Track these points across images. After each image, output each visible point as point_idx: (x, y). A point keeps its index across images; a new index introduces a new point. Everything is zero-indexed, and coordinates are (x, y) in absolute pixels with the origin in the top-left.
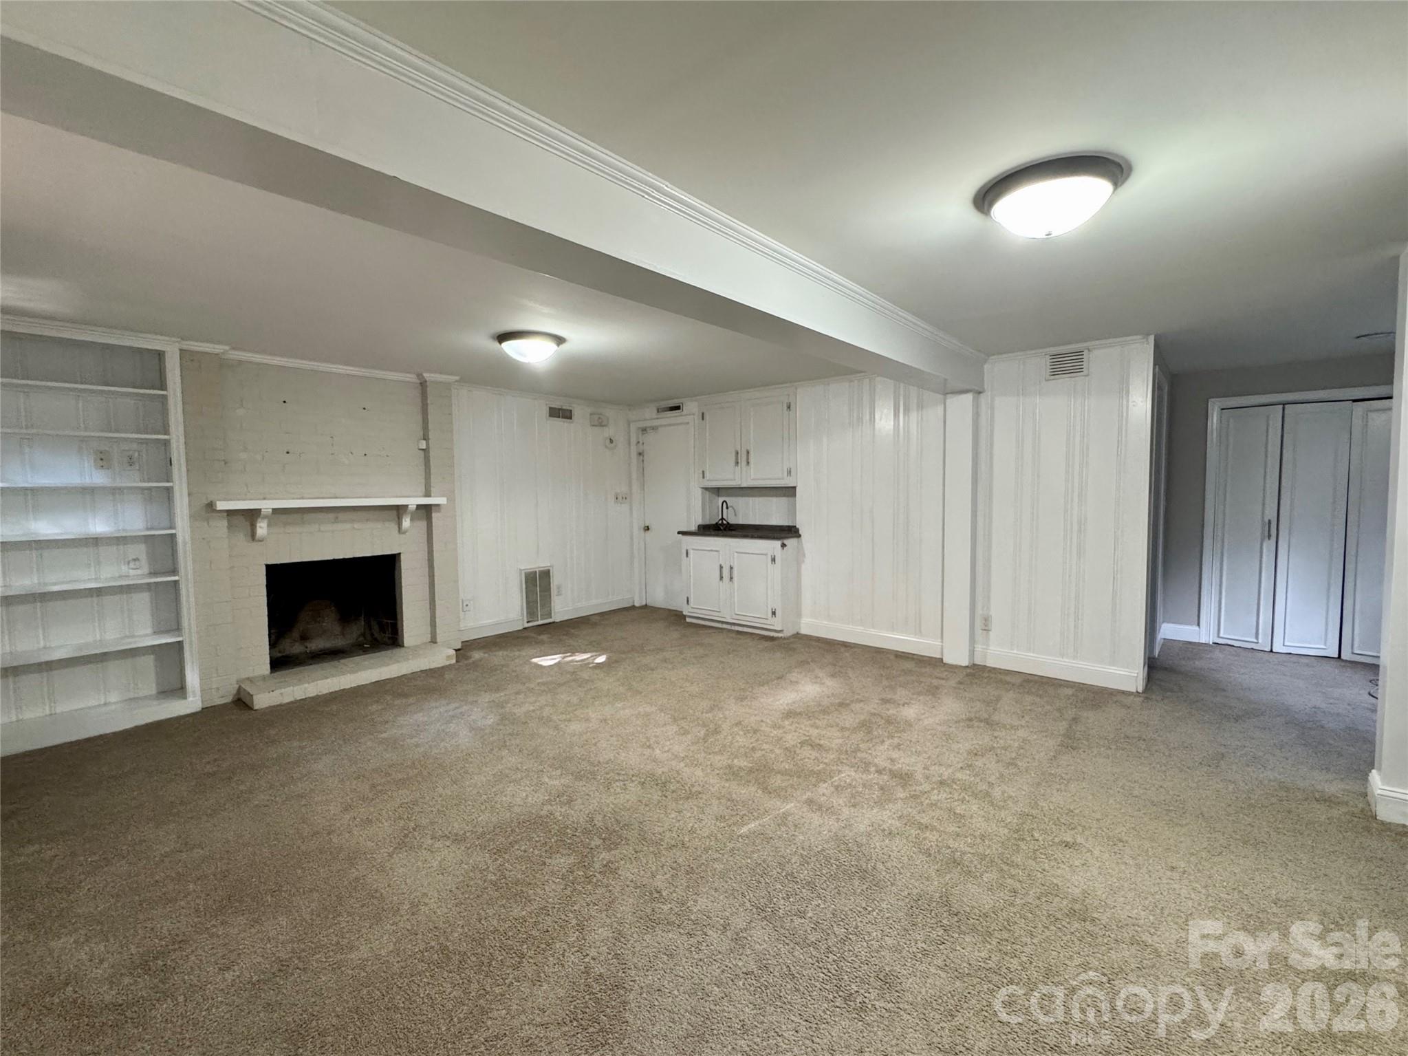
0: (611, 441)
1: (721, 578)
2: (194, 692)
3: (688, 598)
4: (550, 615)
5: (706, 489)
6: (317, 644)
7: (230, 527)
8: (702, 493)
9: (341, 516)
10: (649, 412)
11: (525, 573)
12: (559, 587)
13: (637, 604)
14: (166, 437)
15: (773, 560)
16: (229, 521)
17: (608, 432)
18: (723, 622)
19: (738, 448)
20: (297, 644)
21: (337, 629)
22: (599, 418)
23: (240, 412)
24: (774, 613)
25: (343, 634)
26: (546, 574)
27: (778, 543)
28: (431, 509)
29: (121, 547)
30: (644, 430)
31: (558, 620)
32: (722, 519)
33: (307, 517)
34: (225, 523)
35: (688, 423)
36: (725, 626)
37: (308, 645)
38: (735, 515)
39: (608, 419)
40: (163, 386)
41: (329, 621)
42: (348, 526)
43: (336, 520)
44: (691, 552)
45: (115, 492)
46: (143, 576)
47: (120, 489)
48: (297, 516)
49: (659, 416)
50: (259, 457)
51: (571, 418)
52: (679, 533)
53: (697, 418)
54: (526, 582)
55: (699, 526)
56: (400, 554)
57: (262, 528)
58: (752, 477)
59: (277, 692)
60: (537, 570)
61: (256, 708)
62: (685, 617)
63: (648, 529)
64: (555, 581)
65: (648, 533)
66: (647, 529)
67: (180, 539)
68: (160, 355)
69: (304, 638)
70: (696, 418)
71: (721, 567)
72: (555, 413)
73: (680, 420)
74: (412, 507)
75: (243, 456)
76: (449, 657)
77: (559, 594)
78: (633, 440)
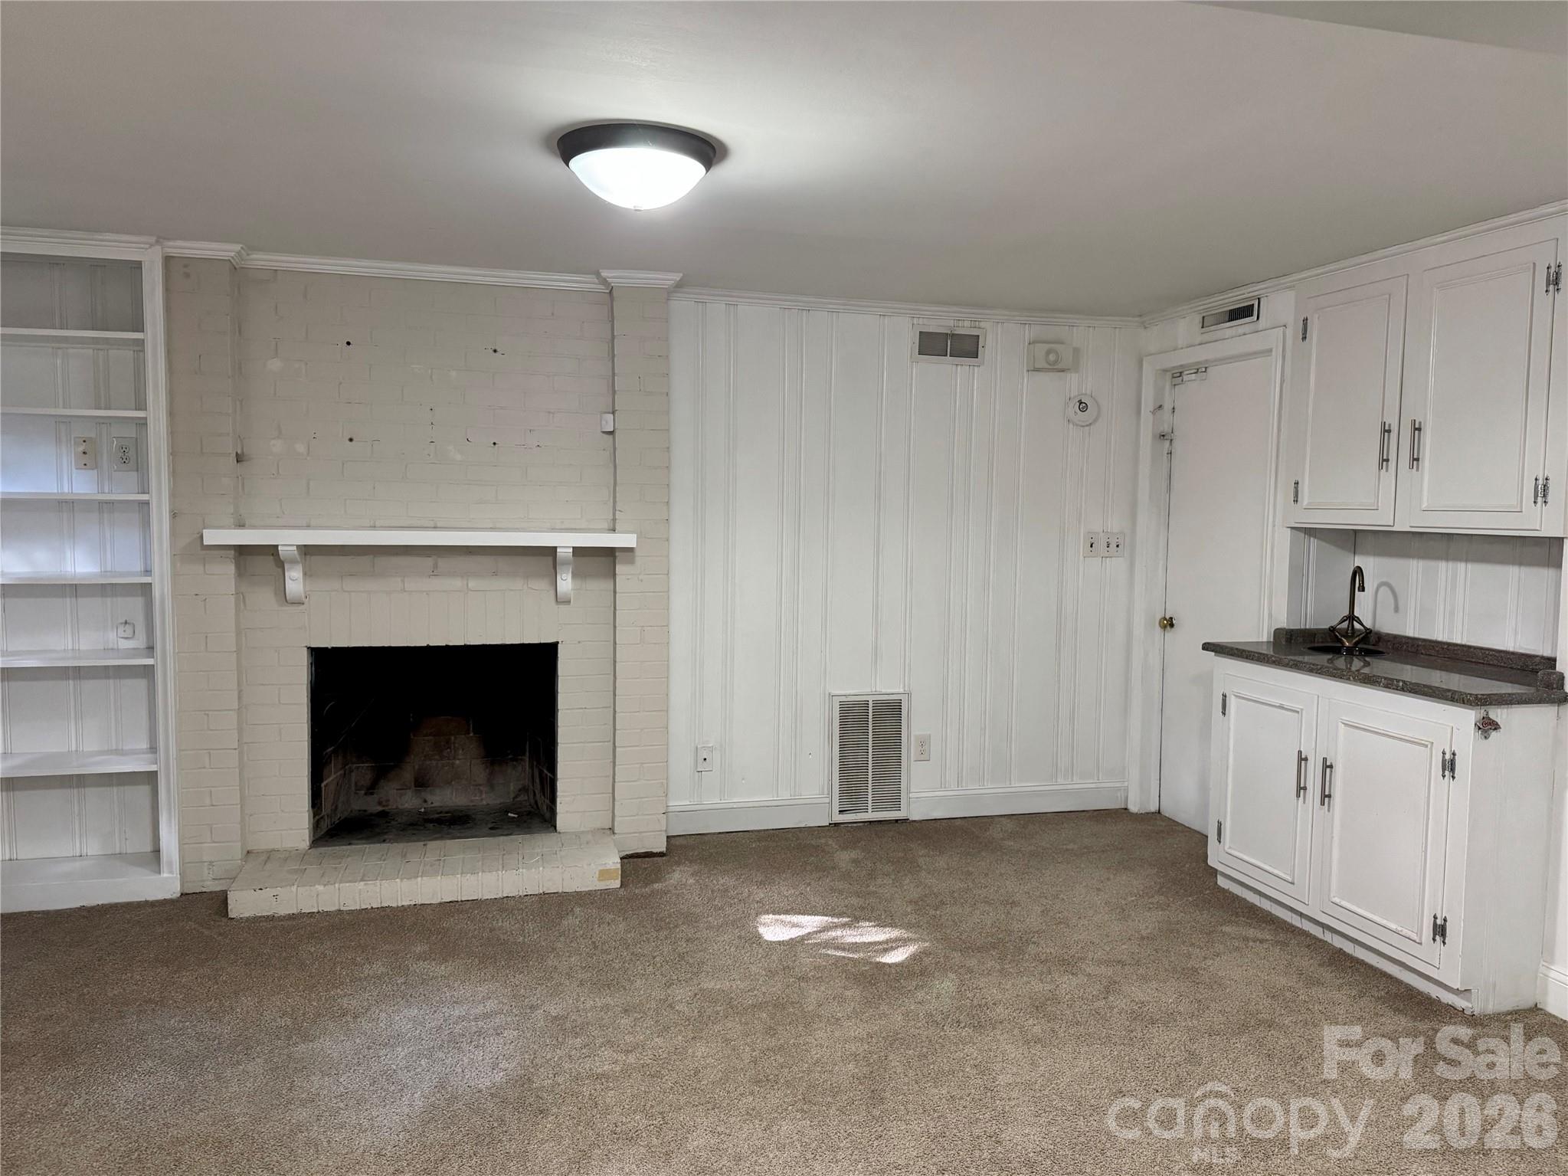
0: (1083, 406)
1: (1301, 789)
2: (170, 864)
3: (1220, 824)
4: (896, 804)
5: (1310, 532)
6: (445, 798)
7: (241, 573)
8: (1293, 543)
9: (444, 563)
10: (1185, 328)
11: (842, 704)
12: (924, 743)
13: (1134, 808)
14: (140, 414)
15: (1449, 766)
16: (238, 567)
17: (1073, 384)
18: (1301, 915)
19: (1392, 421)
20: (409, 793)
21: (479, 772)
22: (1048, 352)
23: (275, 365)
24: (1440, 931)
25: (492, 787)
26: (891, 712)
27: (1467, 717)
28: (615, 557)
29: (109, 600)
30: (1178, 375)
31: (916, 815)
32: (1351, 617)
33: (382, 561)
34: (230, 569)
35: (1271, 350)
36: (1307, 926)
37: (429, 798)
38: (1396, 609)
39: (1076, 351)
40: (139, 327)
41: (466, 756)
42: (457, 583)
43: (435, 573)
44: (1232, 703)
45: (105, 507)
46: (134, 653)
47: (111, 503)
48: (365, 560)
49: (1206, 337)
50: (301, 448)
51: (975, 354)
52: (1207, 647)
53: (1293, 331)
54: (843, 724)
55: (1278, 632)
56: (558, 642)
57: (295, 580)
58: (1424, 506)
59: (269, 892)
60: (870, 699)
61: (231, 915)
62: (1214, 872)
63: (1172, 625)
64: (916, 726)
65: (1170, 634)
66: (1169, 623)
67: (156, 593)
68: (138, 266)
69: (421, 783)
70: (1289, 332)
71: (1302, 759)
72: (932, 345)
73: (1254, 343)
74: (565, 552)
75: (277, 446)
76: (604, 874)
77: (924, 756)
78: (1147, 405)
